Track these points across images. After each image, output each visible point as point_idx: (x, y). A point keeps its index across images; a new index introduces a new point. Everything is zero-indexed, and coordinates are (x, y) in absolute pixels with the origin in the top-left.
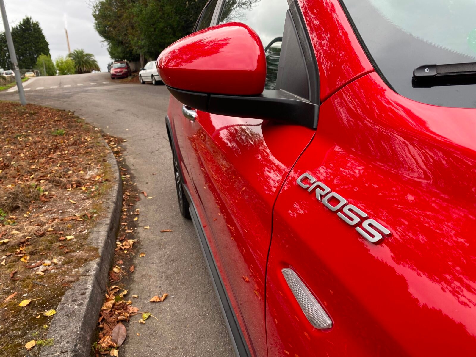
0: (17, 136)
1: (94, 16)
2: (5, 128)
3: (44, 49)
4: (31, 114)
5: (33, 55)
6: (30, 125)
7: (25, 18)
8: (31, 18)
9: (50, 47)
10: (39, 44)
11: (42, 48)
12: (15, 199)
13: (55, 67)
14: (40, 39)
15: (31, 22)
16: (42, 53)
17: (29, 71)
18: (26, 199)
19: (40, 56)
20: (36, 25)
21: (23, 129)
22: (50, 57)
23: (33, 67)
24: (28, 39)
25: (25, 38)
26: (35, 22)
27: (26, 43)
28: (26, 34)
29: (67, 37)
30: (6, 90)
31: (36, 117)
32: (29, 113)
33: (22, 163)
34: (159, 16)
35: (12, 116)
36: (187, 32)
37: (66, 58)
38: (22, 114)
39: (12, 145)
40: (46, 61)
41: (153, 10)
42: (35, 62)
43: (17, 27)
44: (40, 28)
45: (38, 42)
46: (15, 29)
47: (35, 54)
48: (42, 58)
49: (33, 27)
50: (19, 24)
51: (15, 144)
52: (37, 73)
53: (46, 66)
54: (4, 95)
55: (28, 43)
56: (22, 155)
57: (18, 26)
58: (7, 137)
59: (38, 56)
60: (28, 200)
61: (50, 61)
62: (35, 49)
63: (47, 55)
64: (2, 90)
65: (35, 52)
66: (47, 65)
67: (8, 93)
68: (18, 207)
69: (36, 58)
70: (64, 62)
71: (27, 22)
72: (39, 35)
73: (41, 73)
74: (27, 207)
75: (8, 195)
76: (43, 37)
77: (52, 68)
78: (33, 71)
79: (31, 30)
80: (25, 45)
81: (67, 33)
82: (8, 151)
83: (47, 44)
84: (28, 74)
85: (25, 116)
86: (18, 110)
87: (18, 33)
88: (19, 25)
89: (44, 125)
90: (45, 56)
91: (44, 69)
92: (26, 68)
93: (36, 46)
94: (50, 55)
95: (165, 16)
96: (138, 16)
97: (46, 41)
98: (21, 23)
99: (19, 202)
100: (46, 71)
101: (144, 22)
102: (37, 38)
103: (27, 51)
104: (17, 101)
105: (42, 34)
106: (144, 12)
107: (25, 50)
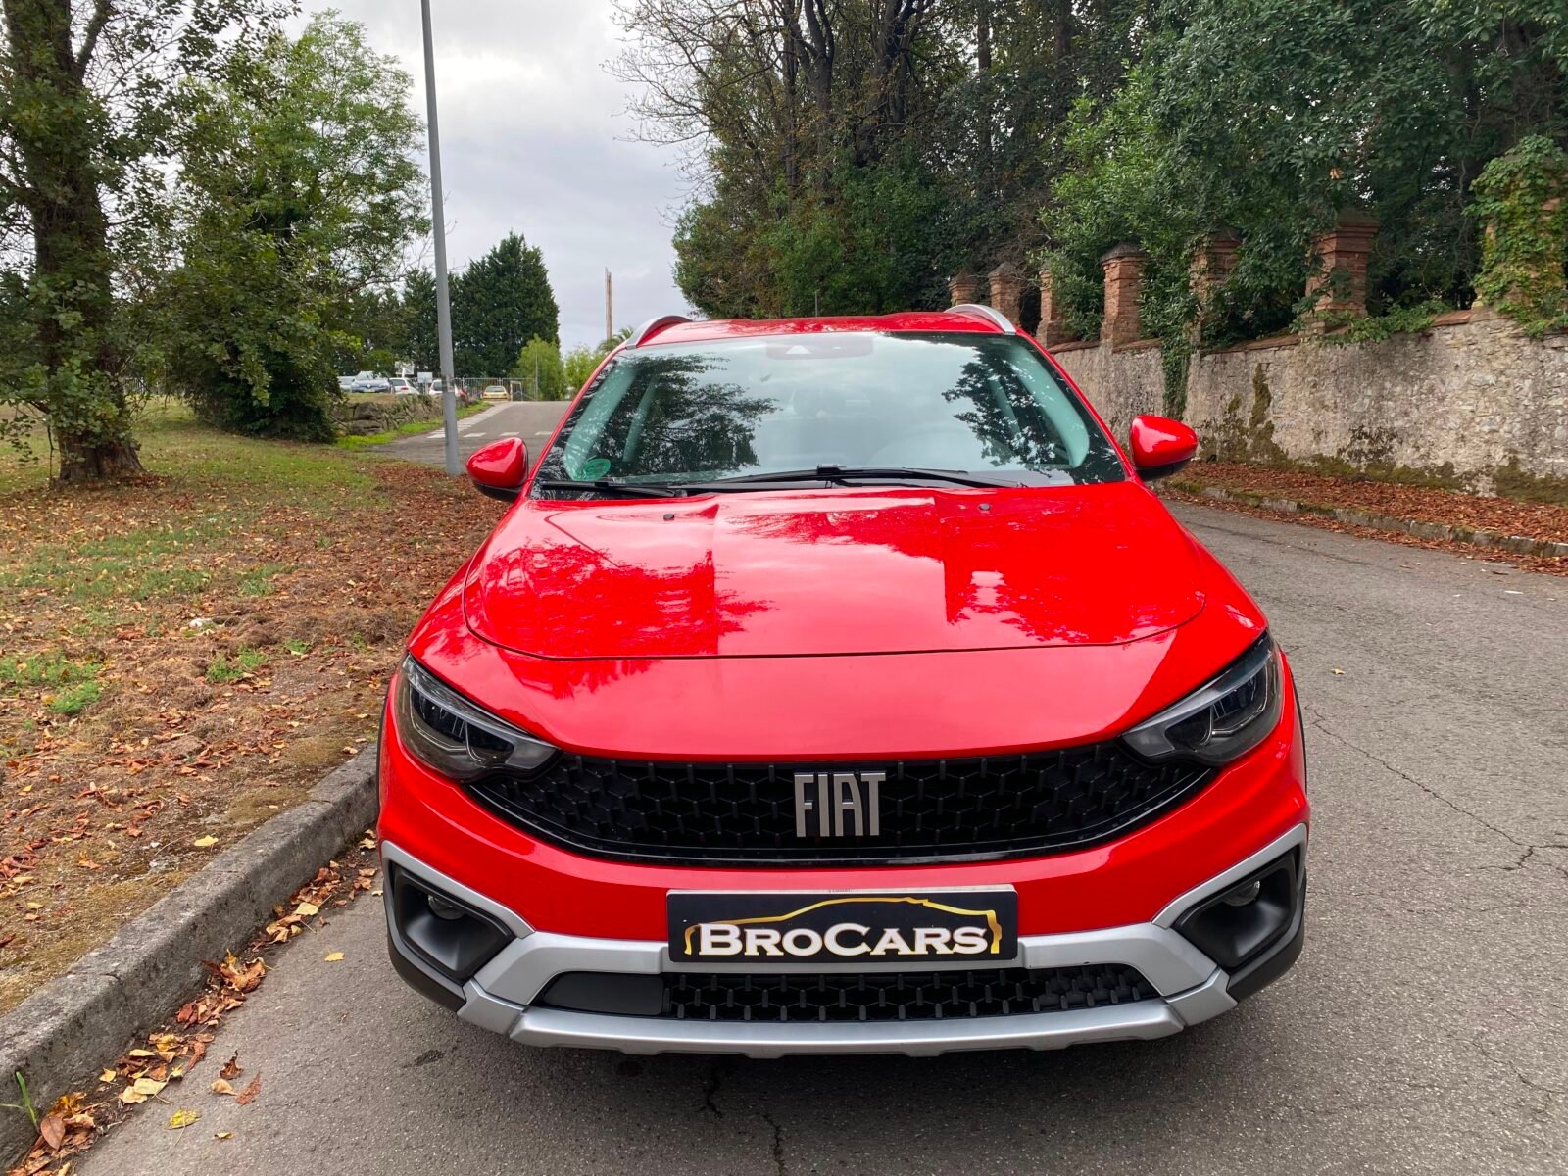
0: (416, 541)
1: (677, 246)
2: (397, 525)
3: (545, 323)
4: (459, 499)
5: (513, 337)
6: (449, 521)
7: (507, 237)
9: (559, 319)
10: (534, 308)
11: (539, 319)
12: (380, 625)
13: (566, 374)
14: (537, 297)
15: (522, 249)
16: (536, 335)
17: (494, 383)
18: (397, 629)
19: (531, 343)
20: (535, 256)
21: (431, 529)
22: (558, 347)
23: (508, 370)
24: (507, 293)
25: (500, 292)
26: (530, 249)
27: (499, 306)
28: (504, 283)
29: (609, 293)
30: (426, 432)
31: (466, 506)
32: (455, 497)
33: (408, 584)
34: (839, 253)
35: (418, 501)
36: (914, 300)
37: (596, 352)
38: (440, 497)
39: (400, 556)
40: (544, 356)
41: (825, 238)
42: (515, 358)
43: (484, 261)
44: (541, 267)
45: (531, 305)
46: (478, 267)
47: (520, 337)
48: (534, 349)
49: (525, 261)
50: (490, 253)
51: (406, 553)
52: (516, 388)
53: (540, 371)
54: (419, 446)
55: (506, 304)
56: (413, 573)
57: (487, 259)
58: (395, 541)
59: (525, 344)
60: (399, 630)
61: (555, 357)
62: (520, 324)
63: (549, 341)
64: (418, 434)
65: (519, 332)
66: (545, 368)
67: (431, 440)
68: (383, 637)
69: (520, 347)
70: (589, 362)
71: (512, 247)
72: (536, 285)
73: (525, 390)
74: (396, 641)
75: (371, 618)
76: (547, 291)
77: (556, 376)
78: (506, 384)
79: (518, 271)
80: (497, 311)
81: (609, 281)
82: (389, 565)
83: (553, 310)
84: (491, 392)
85: (444, 502)
86: (436, 487)
87: (483, 279)
88: (490, 258)
89: (475, 525)
90: (544, 343)
91: (536, 380)
92: (490, 375)
93: (524, 315)
94: (557, 341)
95: (858, 254)
96: (779, 254)
97: (552, 302)
98: (494, 252)
99: (386, 631)
100: (540, 386)
101: (797, 272)
102: (530, 292)
103: (500, 326)
104: (441, 466)
105: (545, 282)
106: (798, 245)
107: (495, 325)
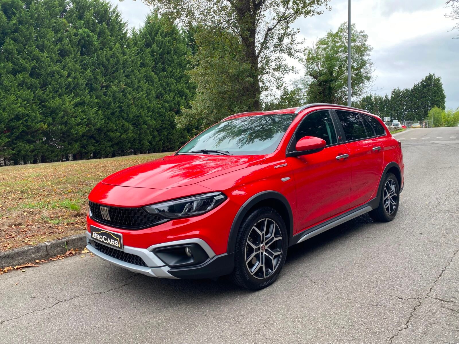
3: (440, 102)
5: (428, 107)
7: (428, 75)
8: (434, 75)
9: (446, 100)
11: (438, 100)
14: (438, 93)
15: (433, 78)
16: (436, 106)
19: (433, 109)
20: (438, 80)
22: (444, 109)
23: (424, 118)
24: (426, 93)
25: (424, 93)
26: (436, 78)
27: (423, 97)
28: (425, 90)
40: (436, 113)
42: (427, 114)
43: (419, 84)
45: (435, 96)
46: (416, 86)
47: (430, 107)
48: (434, 111)
49: (434, 82)
50: (421, 81)
52: (426, 124)
53: (434, 118)
55: (426, 97)
59: (431, 109)
61: (443, 113)
62: (430, 103)
63: (441, 107)
65: (430, 105)
66: (436, 117)
69: (429, 110)
71: (429, 78)
72: (438, 89)
73: (429, 124)
76: (442, 91)
79: (431, 85)
80: (422, 99)
83: (444, 97)
84: (414, 125)
87: (418, 89)
88: (421, 82)
90: (439, 108)
91: (432, 121)
93: (432, 100)
98: (423, 80)
100: (433, 123)
102: (435, 92)
103: (423, 104)
107: (421, 104)
